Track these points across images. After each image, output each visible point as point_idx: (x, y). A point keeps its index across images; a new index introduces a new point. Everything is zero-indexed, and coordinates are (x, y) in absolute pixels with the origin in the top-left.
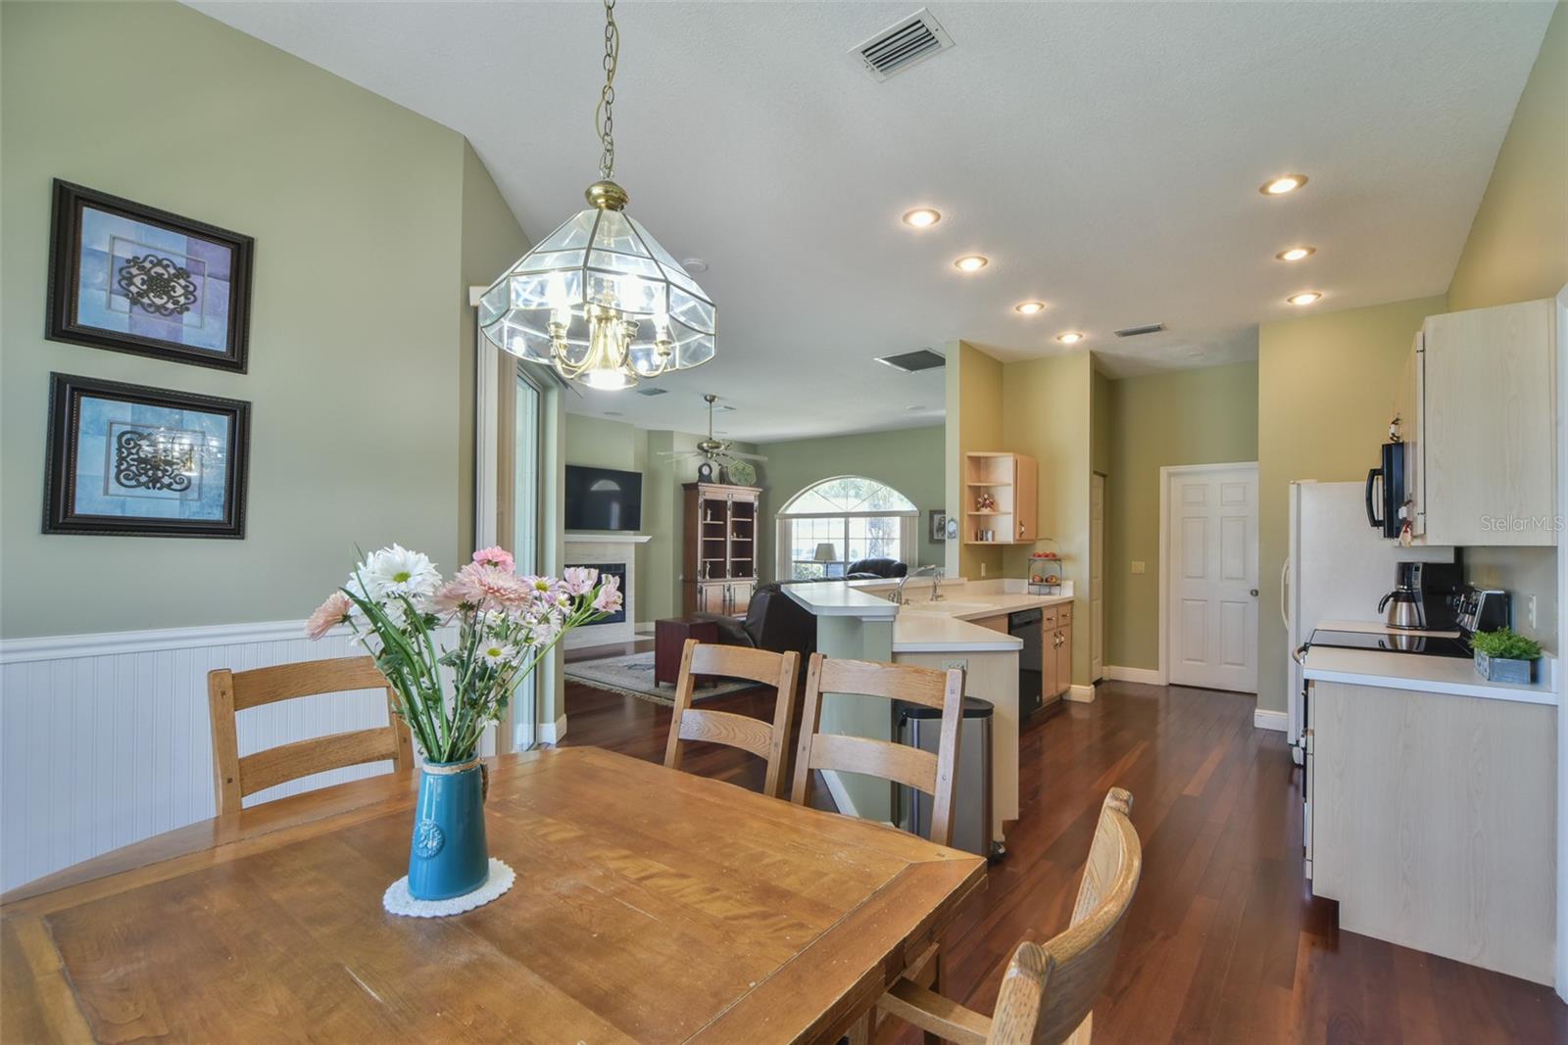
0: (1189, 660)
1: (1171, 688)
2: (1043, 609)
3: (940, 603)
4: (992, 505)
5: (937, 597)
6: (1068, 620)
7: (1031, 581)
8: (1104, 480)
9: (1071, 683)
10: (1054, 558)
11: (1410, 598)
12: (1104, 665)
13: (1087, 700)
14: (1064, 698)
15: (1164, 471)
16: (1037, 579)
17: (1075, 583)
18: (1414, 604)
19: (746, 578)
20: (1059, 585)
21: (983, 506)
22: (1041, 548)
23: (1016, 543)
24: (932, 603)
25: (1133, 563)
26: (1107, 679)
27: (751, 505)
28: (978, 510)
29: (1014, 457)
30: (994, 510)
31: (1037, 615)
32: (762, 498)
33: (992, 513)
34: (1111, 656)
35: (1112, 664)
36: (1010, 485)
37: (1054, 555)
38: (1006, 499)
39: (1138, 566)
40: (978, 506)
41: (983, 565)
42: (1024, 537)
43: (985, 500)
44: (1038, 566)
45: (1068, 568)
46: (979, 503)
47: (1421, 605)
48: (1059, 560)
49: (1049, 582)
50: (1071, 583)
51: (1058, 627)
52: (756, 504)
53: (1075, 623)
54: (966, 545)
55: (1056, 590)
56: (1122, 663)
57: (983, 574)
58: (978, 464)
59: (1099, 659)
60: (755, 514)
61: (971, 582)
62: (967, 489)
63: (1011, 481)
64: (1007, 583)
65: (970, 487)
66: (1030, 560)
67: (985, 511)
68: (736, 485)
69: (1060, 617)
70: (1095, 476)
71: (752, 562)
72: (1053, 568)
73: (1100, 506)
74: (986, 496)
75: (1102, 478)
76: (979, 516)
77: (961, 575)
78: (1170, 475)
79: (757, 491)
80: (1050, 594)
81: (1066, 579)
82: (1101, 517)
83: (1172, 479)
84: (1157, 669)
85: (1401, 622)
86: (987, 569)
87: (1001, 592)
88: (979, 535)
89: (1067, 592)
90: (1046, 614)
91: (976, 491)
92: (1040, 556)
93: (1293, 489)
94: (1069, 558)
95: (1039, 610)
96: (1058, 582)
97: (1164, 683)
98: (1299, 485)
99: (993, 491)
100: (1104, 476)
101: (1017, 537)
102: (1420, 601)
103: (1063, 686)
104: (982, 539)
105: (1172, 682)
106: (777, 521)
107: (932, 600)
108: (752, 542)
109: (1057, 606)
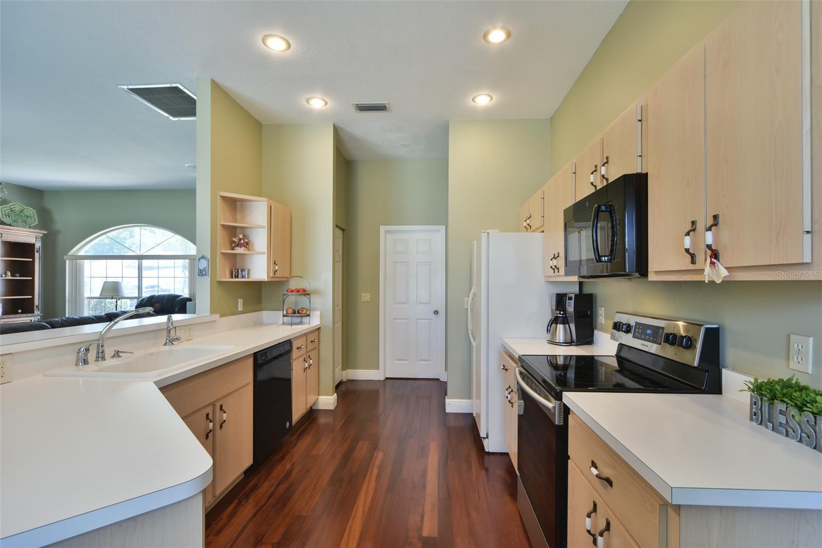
0: (397, 360)
1: (387, 381)
2: (292, 340)
3: (177, 347)
4: (247, 245)
5: (171, 341)
6: (316, 345)
7: (285, 312)
8: (343, 233)
9: (319, 396)
10: (304, 293)
11: (565, 321)
12: (343, 370)
13: (332, 407)
14: (313, 408)
15: (383, 229)
16: (290, 311)
17: (321, 312)
18: (567, 325)
19: (24, 315)
20: (308, 315)
21: (237, 246)
22: (294, 284)
23: (270, 280)
24: (167, 348)
25: (363, 294)
26: (345, 380)
27: (32, 246)
28: (233, 249)
29: (268, 201)
30: (248, 250)
31: (287, 348)
32: (44, 239)
33: (247, 252)
34: (347, 363)
35: (349, 369)
36: (264, 227)
37: (304, 291)
38: (260, 240)
39: (365, 297)
40: (234, 245)
41: (240, 301)
42: (278, 274)
43: (240, 240)
44: (291, 300)
45: (316, 300)
46: (234, 242)
47: (573, 326)
48: (309, 295)
49: (300, 313)
50: (318, 313)
51: (307, 352)
52: (38, 245)
53: (321, 344)
54: (219, 282)
55: (306, 320)
56: (355, 367)
57: (240, 308)
58: (233, 204)
59: (340, 367)
60: (37, 255)
61: (224, 319)
62: (219, 228)
63: (266, 225)
64: (266, 315)
65: (223, 226)
66: (284, 295)
67: (239, 250)
68: (10, 225)
69: (309, 343)
70: (337, 229)
71: (33, 299)
72: (303, 302)
73: (340, 253)
74: (241, 236)
75: (342, 232)
76: (235, 255)
77: (212, 312)
78: (386, 232)
79: (41, 233)
80: (301, 323)
81: (315, 310)
82: (341, 261)
83: (388, 235)
84: (379, 369)
85: (559, 340)
86: (244, 305)
87: (259, 324)
88: (235, 273)
89: (315, 321)
90: (295, 345)
91: (232, 231)
92: (292, 291)
93: (484, 236)
94: (317, 292)
95: (289, 343)
96: (308, 313)
97: (382, 378)
98: (488, 233)
99: (248, 232)
100: (343, 230)
101: (272, 275)
102: (572, 322)
103: (311, 399)
104: (237, 277)
105: (387, 377)
106: (67, 261)
107: (165, 344)
108: (33, 280)
109: (306, 335)
